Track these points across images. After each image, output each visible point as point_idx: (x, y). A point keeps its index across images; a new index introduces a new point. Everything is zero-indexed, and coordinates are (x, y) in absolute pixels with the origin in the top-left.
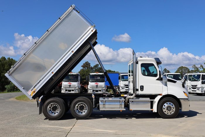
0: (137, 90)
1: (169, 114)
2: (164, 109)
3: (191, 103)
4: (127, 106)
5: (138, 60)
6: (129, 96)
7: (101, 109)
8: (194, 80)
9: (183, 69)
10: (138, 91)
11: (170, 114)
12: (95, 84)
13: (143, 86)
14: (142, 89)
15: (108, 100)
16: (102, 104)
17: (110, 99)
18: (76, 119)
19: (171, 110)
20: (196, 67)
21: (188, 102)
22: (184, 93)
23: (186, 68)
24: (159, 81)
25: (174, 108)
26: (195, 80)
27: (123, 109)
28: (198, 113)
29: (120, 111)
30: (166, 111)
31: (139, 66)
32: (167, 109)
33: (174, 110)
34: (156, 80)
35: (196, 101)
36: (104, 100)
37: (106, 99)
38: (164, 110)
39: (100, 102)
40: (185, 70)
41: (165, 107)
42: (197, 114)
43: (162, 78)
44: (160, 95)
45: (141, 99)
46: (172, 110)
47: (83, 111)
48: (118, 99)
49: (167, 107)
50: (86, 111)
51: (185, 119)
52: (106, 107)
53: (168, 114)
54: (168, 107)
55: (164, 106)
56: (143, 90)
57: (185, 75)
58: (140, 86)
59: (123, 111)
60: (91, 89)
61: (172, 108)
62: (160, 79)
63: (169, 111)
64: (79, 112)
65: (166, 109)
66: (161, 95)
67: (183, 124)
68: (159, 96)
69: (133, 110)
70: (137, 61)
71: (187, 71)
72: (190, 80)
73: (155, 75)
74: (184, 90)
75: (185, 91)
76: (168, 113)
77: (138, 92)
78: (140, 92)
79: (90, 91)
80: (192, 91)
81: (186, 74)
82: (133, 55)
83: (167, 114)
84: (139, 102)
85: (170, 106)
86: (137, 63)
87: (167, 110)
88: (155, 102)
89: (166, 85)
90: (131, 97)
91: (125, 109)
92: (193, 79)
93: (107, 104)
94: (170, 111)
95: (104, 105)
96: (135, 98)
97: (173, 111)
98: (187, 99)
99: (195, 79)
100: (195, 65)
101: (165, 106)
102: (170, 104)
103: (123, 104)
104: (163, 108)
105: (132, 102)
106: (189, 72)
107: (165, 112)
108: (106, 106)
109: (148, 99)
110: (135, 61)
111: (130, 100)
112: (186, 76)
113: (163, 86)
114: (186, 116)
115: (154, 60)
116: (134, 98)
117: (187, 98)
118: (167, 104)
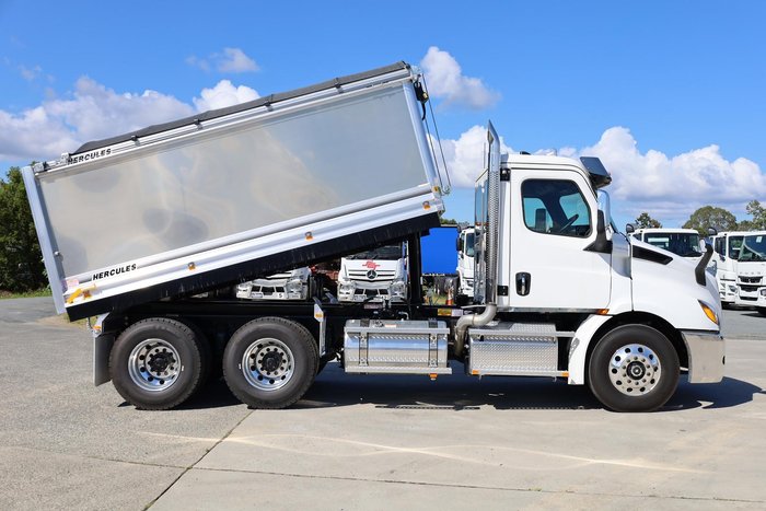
0: (503, 291)
1: (636, 393)
2: (615, 371)
3: (730, 346)
4: (459, 355)
5: (509, 166)
6: (470, 317)
7: (349, 369)
8: (750, 255)
9: (713, 217)
10: (507, 294)
11: (640, 394)
12: (366, 268)
13: (528, 277)
14: (523, 287)
15: (380, 330)
16: (356, 345)
17: (390, 326)
18: (249, 408)
19: (645, 377)
20: (762, 210)
21: (720, 342)
22: (704, 305)
23: (725, 213)
24: (596, 256)
25: (656, 369)
26: (755, 259)
27: (440, 367)
28: (758, 390)
29: (427, 376)
30: (625, 380)
31: (513, 189)
32: (629, 373)
33: (657, 376)
34: (586, 249)
35: (754, 337)
36: (364, 330)
37: (373, 327)
38: (614, 378)
39: (346, 336)
40: (717, 220)
41: (619, 364)
42: (756, 395)
43: (610, 243)
44: (598, 312)
45: (519, 329)
46: (648, 379)
47: (276, 373)
48: (422, 325)
49: (627, 365)
50: (289, 374)
51: (700, 414)
52: (371, 360)
53: (630, 394)
54: (631, 365)
55: (613, 361)
56: (527, 293)
57: (714, 237)
58: (518, 275)
59: (439, 376)
60: (348, 287)
61: (647, 371)
62: (603, 247)
63: (634, 381)
64: (261, 378)
65: (621, 372)
66: (605, 315)
67: (692, 437)
68: (596, 317)
69: (481, 374)
70: (507, 170)
71: (726, 224)
72: (735, 256)
73: (583, 232)
74: (703, 293)
75: (707, 298)
76: (630, 390)
77: (505, 298)
78: (514, 301)
79: (345, 292)
80: (742, 298)
81: (721, 234)
82: (491, 142)
83: (625, 392)
84: (509, 341)
85: (639, 360)
86: (505, 177)
87: (628, 377)
88: (577, 341)
89: (627, 273)
90: (478, 319)
91: (449, 371)
92: (746, 251)
93: (377, 345)
94: (640, 381)
95: (363, 353)
96: (496, 323)
97: (653, 381)
98: (717, 332)
99: (754, 254)
100: (757, 203)
101: (618, 359)
102: (640, 350)
103: (443, 348)
104: (611, 368)
105: (482, 339)
106: (734, 227)
107: (619, 383)
108: (373, 356)
109: (549, 330)
110: (495, 168)
111: (471, 331)
112: (721, 241)
113: (615, 275)
114: (705, 404)
115: (579, 164)
116: (491, 324)
117: (716, 328)
118: (628, 351)
